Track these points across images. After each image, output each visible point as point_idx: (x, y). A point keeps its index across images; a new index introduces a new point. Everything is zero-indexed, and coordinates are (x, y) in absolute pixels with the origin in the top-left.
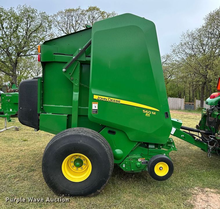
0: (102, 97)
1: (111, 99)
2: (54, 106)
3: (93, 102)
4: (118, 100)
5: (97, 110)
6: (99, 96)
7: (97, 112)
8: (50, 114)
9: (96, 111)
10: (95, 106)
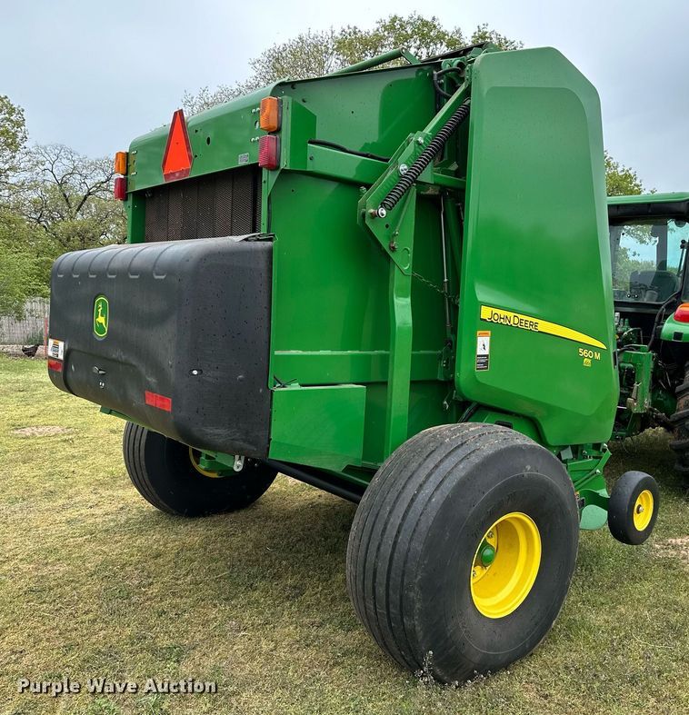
0: (499, 312)
1: (521, 317)
2: (300, 352)
3: (478, 332)
4: (535, 320)
5: (487, 356)
6: (495, 311)
7: (486, 364)
8: (295, 387)
9: (485, 362)
10: (483, 344)
